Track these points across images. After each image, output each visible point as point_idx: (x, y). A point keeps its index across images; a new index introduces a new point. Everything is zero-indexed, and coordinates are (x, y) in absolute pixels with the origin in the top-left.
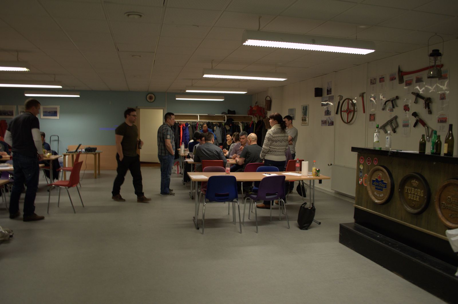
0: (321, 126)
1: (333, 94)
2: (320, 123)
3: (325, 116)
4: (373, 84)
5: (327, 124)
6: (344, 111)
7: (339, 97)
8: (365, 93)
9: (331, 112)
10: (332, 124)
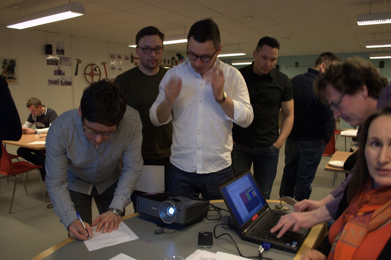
0: (48, 86)
1: (66, 55)
2: (47, 82)
3: (55, 75)
4: (113, 58)
5: (59, 84)
6: (88, 74)
7: (77, 60)
8: (107, 63)
9: (64, 72)
10: (69, 83)
